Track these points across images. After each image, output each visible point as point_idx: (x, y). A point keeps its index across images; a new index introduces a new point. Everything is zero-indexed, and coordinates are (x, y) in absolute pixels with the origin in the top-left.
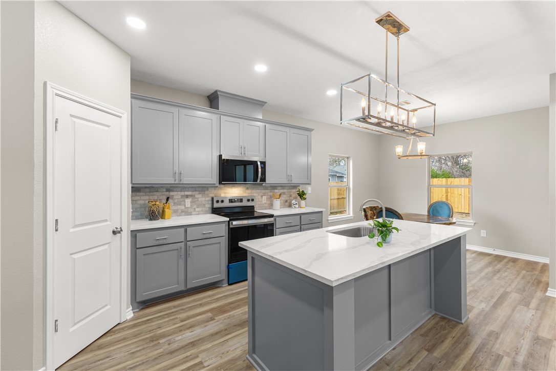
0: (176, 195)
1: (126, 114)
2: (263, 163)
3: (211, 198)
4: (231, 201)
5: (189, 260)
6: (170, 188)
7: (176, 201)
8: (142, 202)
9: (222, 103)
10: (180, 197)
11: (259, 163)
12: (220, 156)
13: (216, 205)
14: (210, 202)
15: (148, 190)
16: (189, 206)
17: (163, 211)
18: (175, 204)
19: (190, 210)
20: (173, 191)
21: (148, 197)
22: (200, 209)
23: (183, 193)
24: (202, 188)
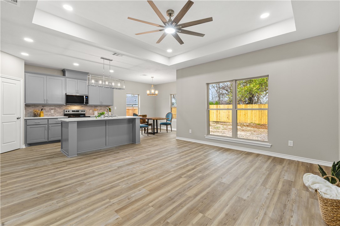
0: (47, 108)
1: (22, 80)
2: (87, 97)
3: (63, 110)
4: (73, 111)
5: (49, 131)
6: (44, 105)
7: (47, 111)
8: (31, 111)
9: (67, 74)
10: (48, 109)
11: (85, 97)
12: (66, 94)
13: (66, 113)
14: (63, 112)
15: (34, 106)
16: (53, 113)
17: (40, 114)
18: (46, 112)
19: (53, 114)
20: (45, 107)
21: (33, 109)
22: (59, 114)
23: (50, 108)
24: (60, 106)
